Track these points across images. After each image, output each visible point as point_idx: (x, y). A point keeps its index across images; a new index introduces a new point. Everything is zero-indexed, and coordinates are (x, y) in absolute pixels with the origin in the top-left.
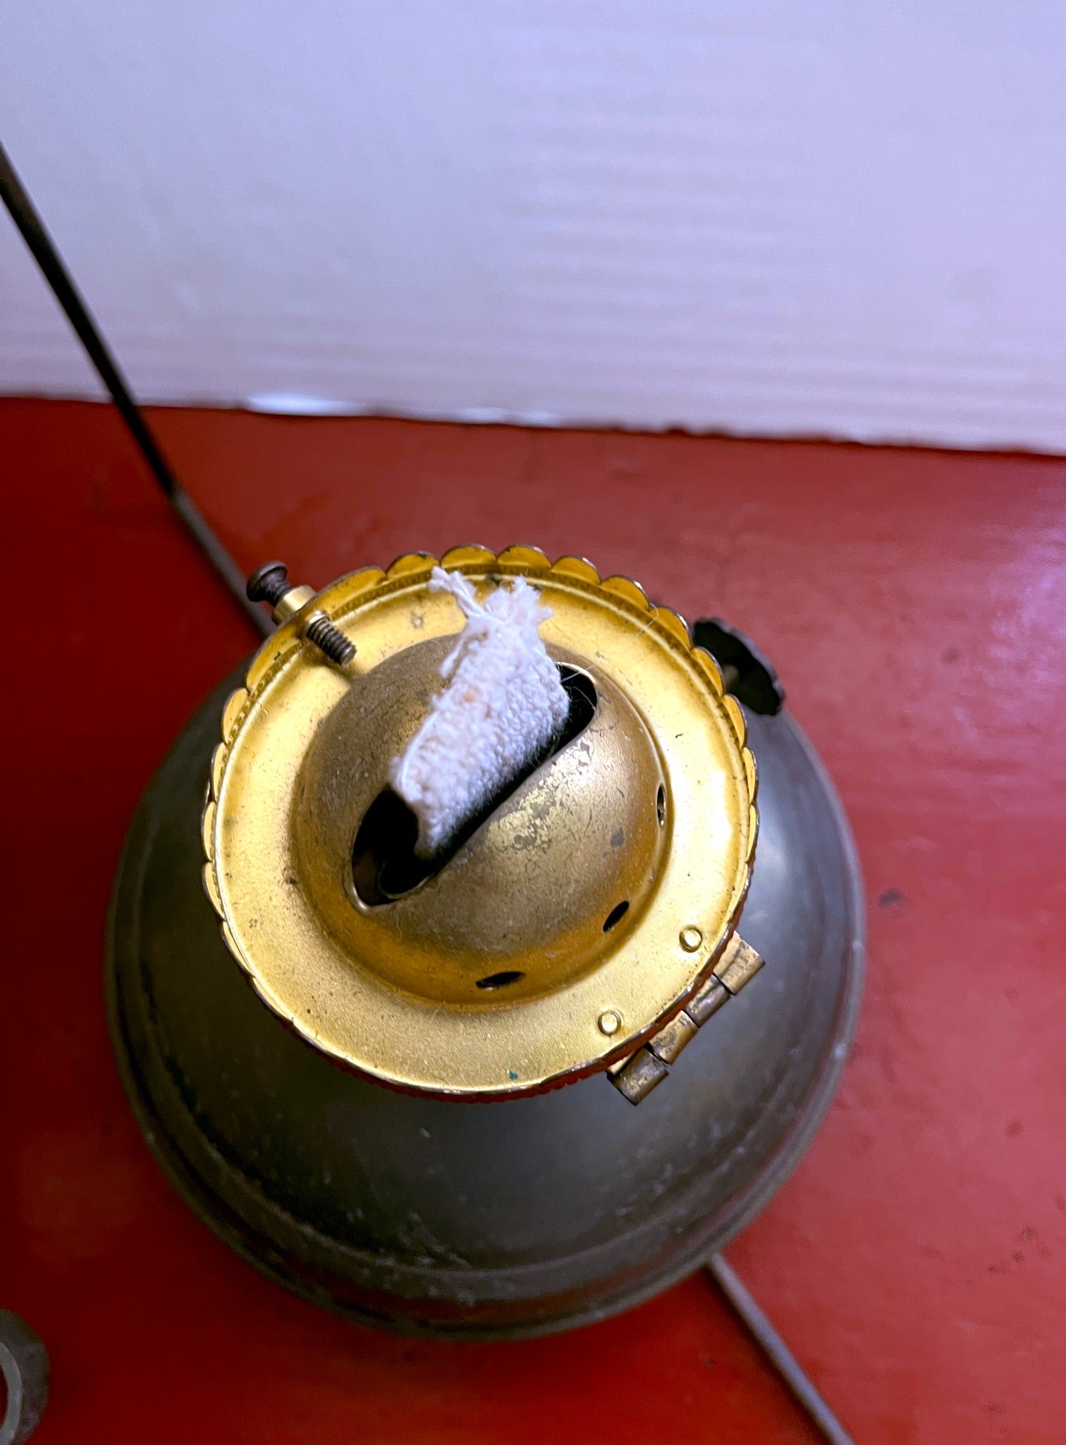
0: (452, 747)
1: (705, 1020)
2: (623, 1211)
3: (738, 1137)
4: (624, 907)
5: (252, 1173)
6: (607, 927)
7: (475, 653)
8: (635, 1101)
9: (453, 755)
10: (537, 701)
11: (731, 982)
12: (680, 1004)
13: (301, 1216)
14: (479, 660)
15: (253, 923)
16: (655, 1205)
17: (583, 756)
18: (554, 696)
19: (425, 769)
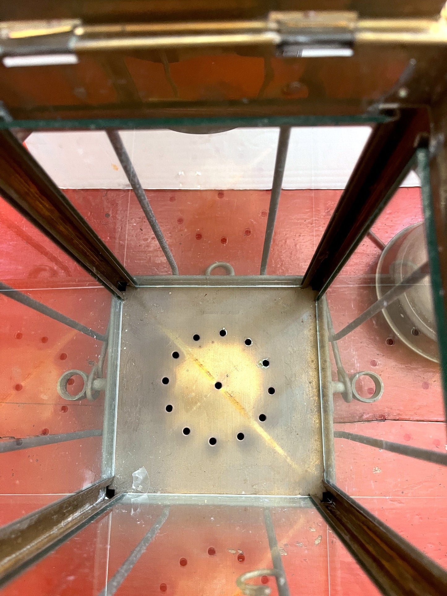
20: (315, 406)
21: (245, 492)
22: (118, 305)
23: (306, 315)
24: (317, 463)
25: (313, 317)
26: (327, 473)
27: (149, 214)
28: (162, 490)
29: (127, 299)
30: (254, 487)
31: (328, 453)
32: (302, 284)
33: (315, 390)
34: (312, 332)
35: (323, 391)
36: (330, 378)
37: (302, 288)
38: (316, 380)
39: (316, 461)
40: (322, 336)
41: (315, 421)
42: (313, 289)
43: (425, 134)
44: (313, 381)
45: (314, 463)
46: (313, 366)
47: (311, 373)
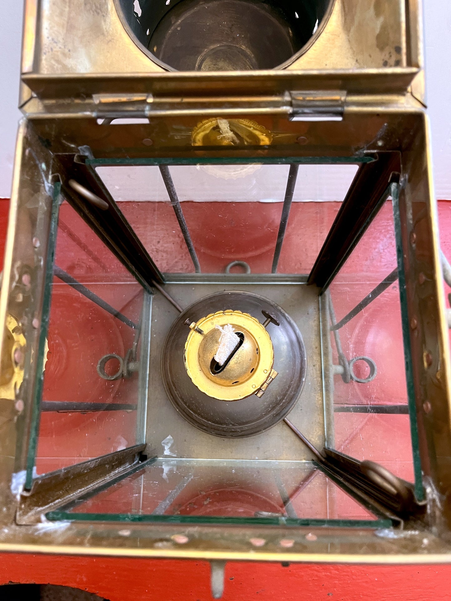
0: (223, 353)
1: (269, 384)
2: (264, 414)
3: (283, 399)
4: (253, 369)
5: (199, 414)
6: (251, 372)
7: (224, 338)
8: (260, 397)
9: (223, 354)
10: (234, 341)
11: (273, 377)
12: (265, 382)
13: (208, 420)
14: (225, 339)
15: (195, 378)
16: (270, 412)
17: (243, 348)
18: (237, 339)
19: (219, 357)
20: (318, 386)
21: (258, 457)
22: (149, 298)
23: (312, 309)
24: (319, 433)
25: (317, 310)
26: (328, 442)
27: (182, 223)
28: (188, 455)
29: (156, 293)
30: (266, 453)
31: (329, 424)
32: (308, 281)
33: (318, 372)
34: (316, 322)
35: (325, 373)
36: (331, 362)
37: (308, 285)
38: (319, 363)
39: (318, 432)
40: (325, 326)
41: (318, 398)
42: (318, 286)
43: (396, 173)
44: (316, 365)
45: (317, 434)
46: (317, 351)
47: (315, 358)
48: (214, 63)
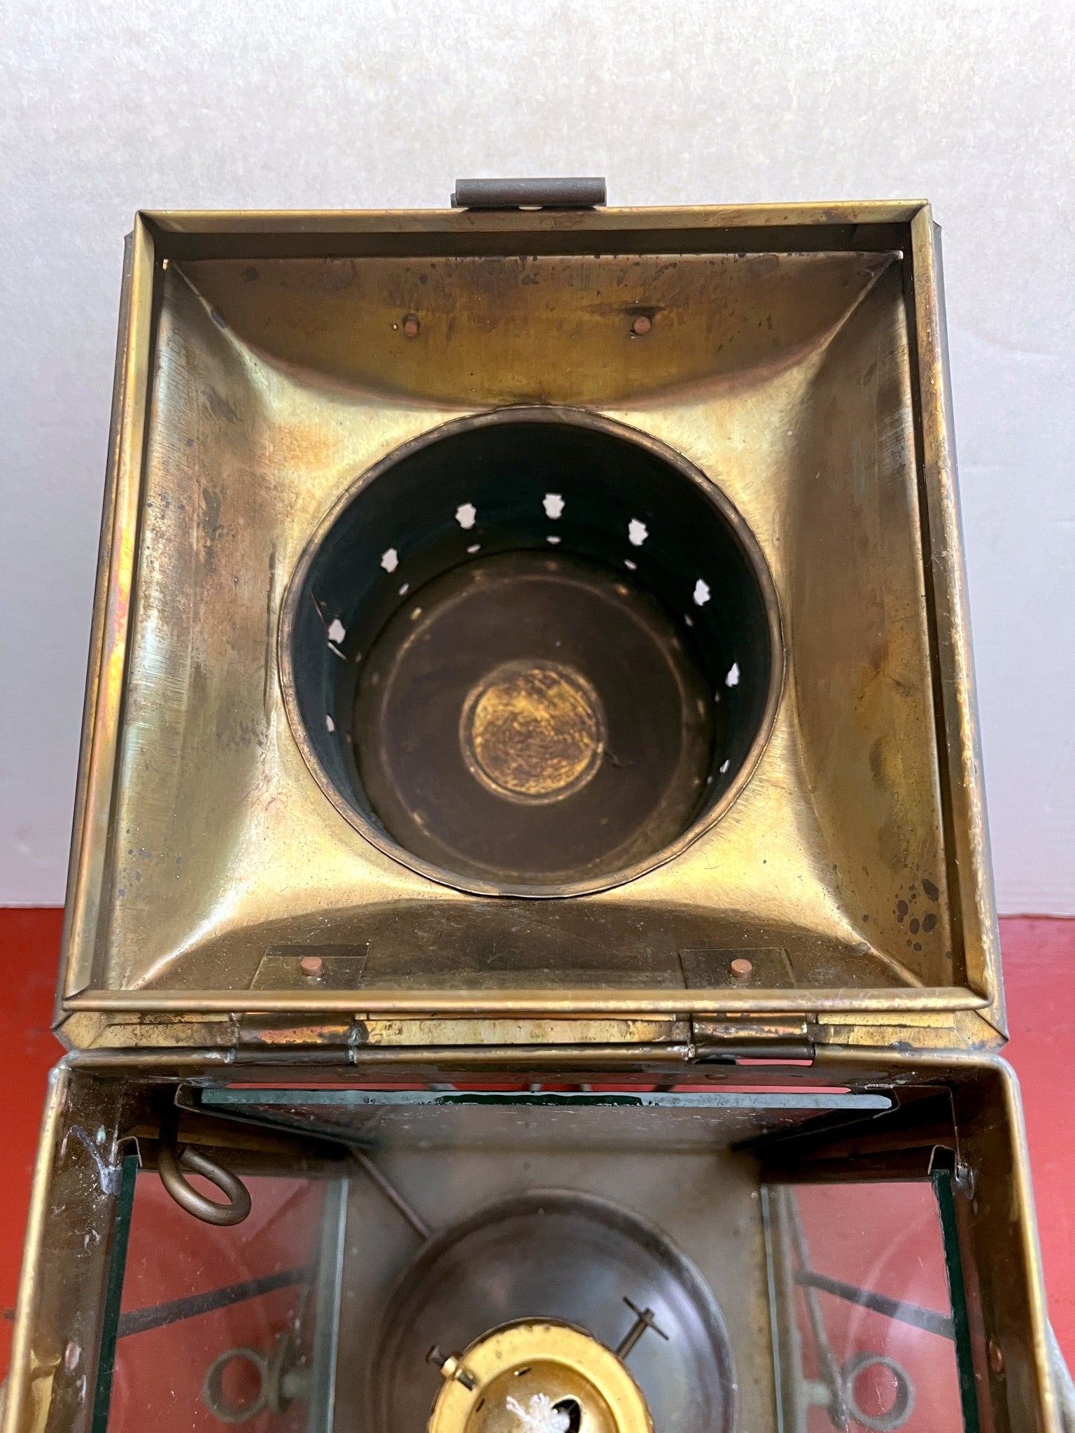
25: (758, 1221)
33: (766, 1398)
34: (757, 1259)
35: (783, 1400)
36: (798, 1371)
38: (768, 1375)
40: (779, 1268)
44: (761, 1379)
46: (761, 1342)
47: (756, 1359)
48: (504, 701)
